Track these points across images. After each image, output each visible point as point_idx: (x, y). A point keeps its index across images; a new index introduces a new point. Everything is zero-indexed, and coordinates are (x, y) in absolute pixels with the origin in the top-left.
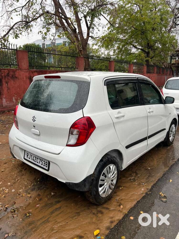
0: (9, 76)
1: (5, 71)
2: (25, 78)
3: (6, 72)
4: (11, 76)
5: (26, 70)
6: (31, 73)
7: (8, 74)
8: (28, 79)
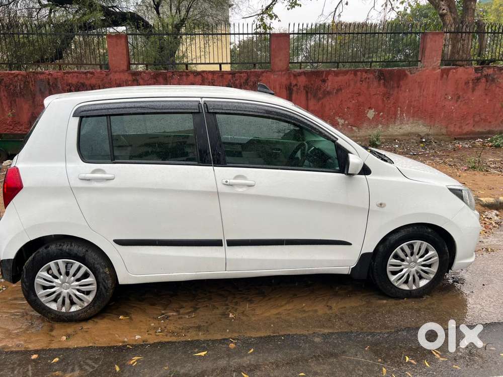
0: (248, 85)
1: (241, 75)
2: (278, 87)
3: (243, 76)
4: (251, 83)
5: (282, 71)
6: (292, 78)
7: (247, 80)
8: (285, 90)
